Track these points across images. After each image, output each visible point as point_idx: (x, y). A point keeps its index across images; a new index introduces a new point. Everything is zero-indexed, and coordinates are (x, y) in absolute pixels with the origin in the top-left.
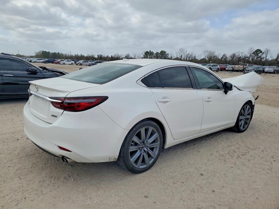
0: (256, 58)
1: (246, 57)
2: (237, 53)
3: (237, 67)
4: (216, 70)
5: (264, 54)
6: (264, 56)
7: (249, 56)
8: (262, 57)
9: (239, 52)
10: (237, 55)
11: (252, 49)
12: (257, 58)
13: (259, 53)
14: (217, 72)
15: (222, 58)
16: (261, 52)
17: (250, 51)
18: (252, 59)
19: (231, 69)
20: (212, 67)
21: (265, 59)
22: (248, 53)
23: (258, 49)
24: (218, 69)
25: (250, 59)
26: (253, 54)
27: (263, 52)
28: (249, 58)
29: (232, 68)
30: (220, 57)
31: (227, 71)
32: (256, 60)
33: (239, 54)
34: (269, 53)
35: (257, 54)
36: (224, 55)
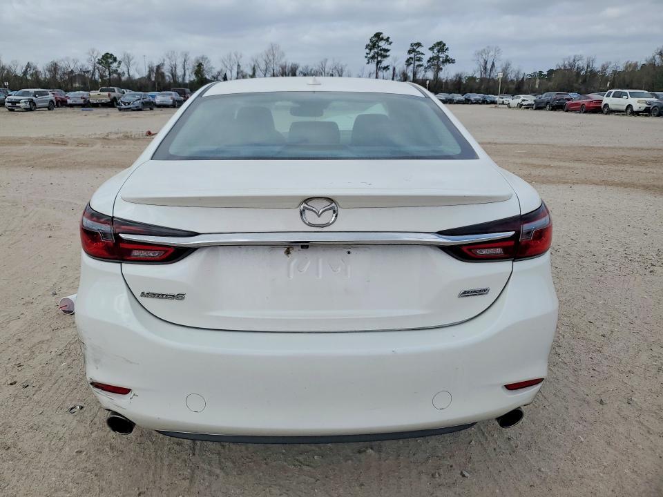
0: (107, 73)
1: (85, 72)
2: (62, 60)
3: (94, 95)
4: (47, 104)
5: (122, 64)
6: (123, 68)
7: (91, 68)
8: (120, 71)
9: (67, 59)
10: (62, 65)
11: (96, 53)
12: (110, 74)
13: (111, 63)
14: (49, 109)
15: (25, 73)
16: (115, 59)
17: (92, 59)
18: (102, 77)
19: (82, 101)
20: (34, 98)
21: (126, 75)
22: (89, 60)
23: (108, 54)
24: (52, 101)
25: (97, 76)
26: (99, 63)
27: (118, 59)
28: (93, 75)
29: (82, 98)
30: (19, 72)
31: (71, 106)
32: (109, 79)
33: (67, 63)
34: (132, 62)
35: (108, 65)
36: (28, 66)
